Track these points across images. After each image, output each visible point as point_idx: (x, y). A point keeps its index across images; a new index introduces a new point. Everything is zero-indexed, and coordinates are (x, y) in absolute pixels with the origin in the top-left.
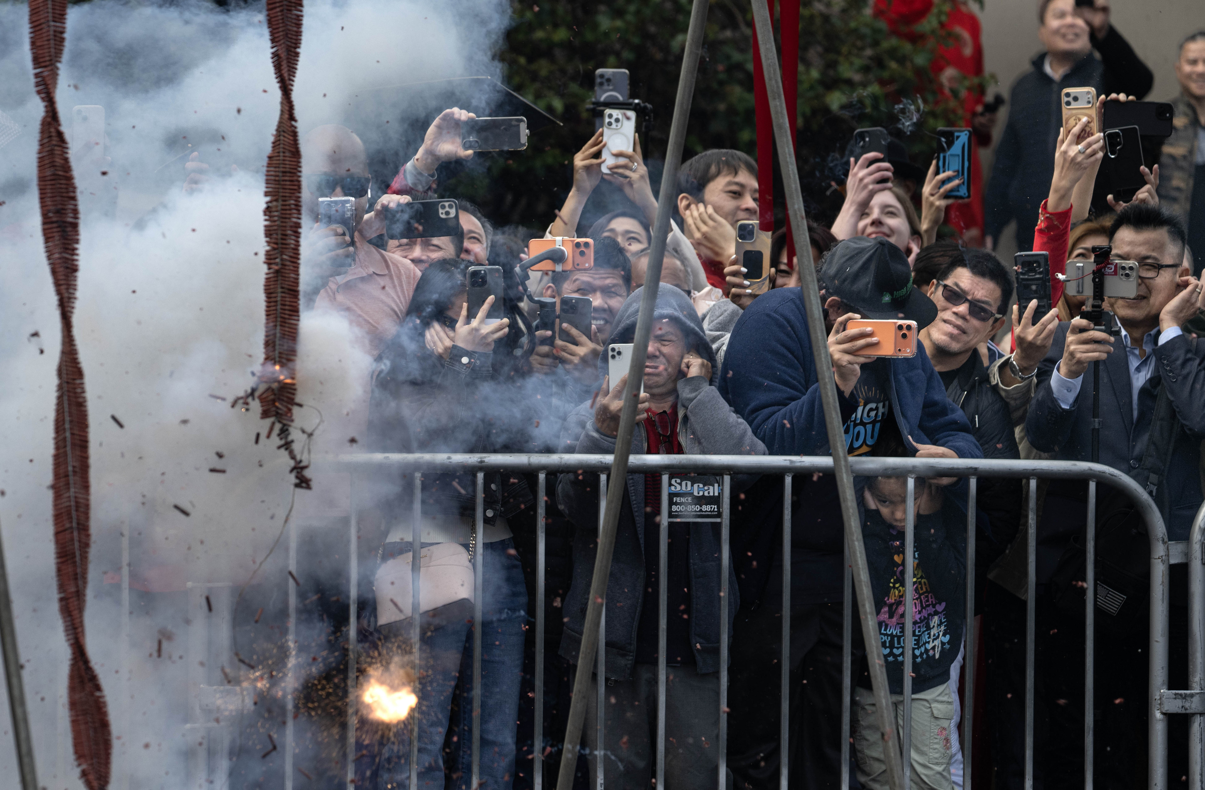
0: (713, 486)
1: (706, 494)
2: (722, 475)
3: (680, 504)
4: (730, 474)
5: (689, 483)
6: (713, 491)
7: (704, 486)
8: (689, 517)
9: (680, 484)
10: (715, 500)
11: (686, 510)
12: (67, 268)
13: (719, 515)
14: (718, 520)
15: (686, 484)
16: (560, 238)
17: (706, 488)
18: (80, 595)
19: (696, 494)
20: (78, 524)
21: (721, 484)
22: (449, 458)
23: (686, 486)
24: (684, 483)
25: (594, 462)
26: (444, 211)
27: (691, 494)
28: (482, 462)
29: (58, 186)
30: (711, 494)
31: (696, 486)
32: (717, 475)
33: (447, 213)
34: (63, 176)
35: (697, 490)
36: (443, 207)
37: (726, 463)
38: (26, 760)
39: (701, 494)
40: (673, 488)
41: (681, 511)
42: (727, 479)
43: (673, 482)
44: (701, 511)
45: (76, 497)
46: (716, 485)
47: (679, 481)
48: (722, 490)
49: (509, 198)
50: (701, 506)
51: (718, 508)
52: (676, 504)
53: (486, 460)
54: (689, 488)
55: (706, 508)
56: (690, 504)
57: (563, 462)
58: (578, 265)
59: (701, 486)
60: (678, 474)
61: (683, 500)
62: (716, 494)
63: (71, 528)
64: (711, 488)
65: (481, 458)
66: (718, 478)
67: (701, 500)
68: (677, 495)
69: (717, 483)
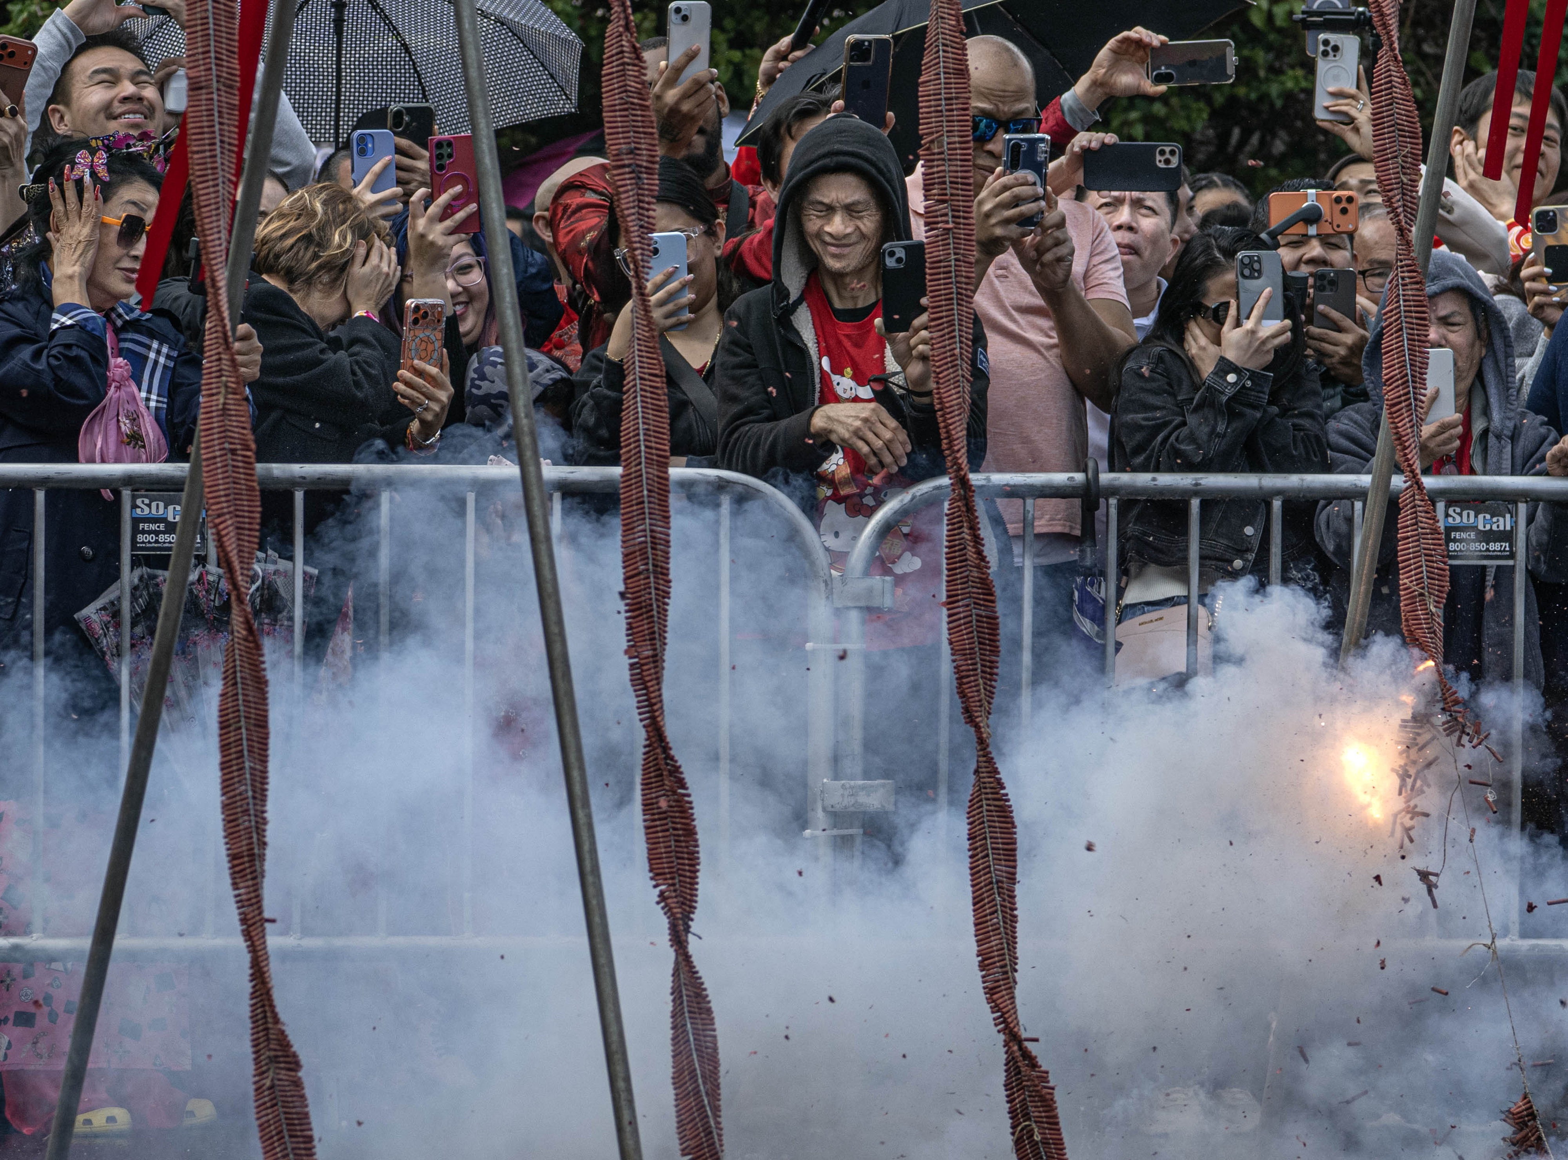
0: (1504, 517)
1: (1495, 528)
2: (1515, 503)
3: (1461, 541)
4: (1526, 502)
5: (1472, 513)
6: (1503, 523)
7: (1492, 517)
8: (1472, 558)
9: (1460, 515)
10: (1507, 536)
11: (1468, 550)
12: (642, 227)
13: (1512, 556)
14: (1511, 563)
15: (1468, 515)
16: (1313, 191)
17: (1495, 519)
18: (657, 660)
19: (1481, 527)
20: (654, 565)
21: (1514, 515)
22: (1154, 479)
23: (1468, 517)
24: (1465, 513)
25: (1345, 485)
26: (1162, 159)
27: (1474, 528)
28: (1197, 484)
29: (631, 118)
30: (1502, 528)
31: (1481, 517)
32: (1509, 502)
33: (1167, 162)
34: (640, 105)
35: (1483, 522)
36: (1162, 153)
37: (1521, 487)
38: (590, 879)
39: (1488, 527)
40: (1450, 520)
41: (1461, 551)
42: (1522, 508)
43: (1451, 511)
44: (1488, 550)
45: (652, 531)
46: (1508, 516)
47: (1458, 510)
48: (1516, 522)
49: (1236, 132)
50: (1488, 544)
51: (1511, 546)
52: (1455, 540)
53: (1203, 482)
54: (1472, 520)
55: (1494, 546)
56: (1474, 541)
57: (1305, 484)
58: (1338, 226)
59: (1488, 516)
60: (1456, 502)
61: (1464, 535)
62: (1508, 528)
63: (647, 570)
64: (1501, 519)
65: (1196, 479)
66: (1510, 506)
67: (1489, 536)
68: (1457, 529)
69: (1510, 512)
